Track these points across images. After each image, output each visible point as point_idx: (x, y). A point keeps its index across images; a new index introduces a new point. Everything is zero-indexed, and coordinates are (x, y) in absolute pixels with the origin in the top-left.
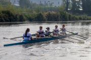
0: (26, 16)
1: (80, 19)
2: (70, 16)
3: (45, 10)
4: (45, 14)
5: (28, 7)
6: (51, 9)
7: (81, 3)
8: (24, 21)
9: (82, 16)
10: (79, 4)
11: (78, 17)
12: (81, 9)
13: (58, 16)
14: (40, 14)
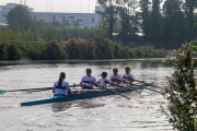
0: (22, 49)
1: (139, 55)
2: (117, 48)
3: (64, 35)
4: (63, 44)
5: (26, 29)
6: (76, 34)
7: (141, 21)
8: (19, 58)
9: (142, 49)
10: (137, 23)
11: (133, 50)
12: (141, 34)
13: (91, 49)
14: (54, 45)
